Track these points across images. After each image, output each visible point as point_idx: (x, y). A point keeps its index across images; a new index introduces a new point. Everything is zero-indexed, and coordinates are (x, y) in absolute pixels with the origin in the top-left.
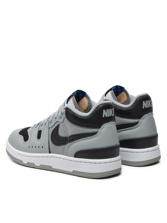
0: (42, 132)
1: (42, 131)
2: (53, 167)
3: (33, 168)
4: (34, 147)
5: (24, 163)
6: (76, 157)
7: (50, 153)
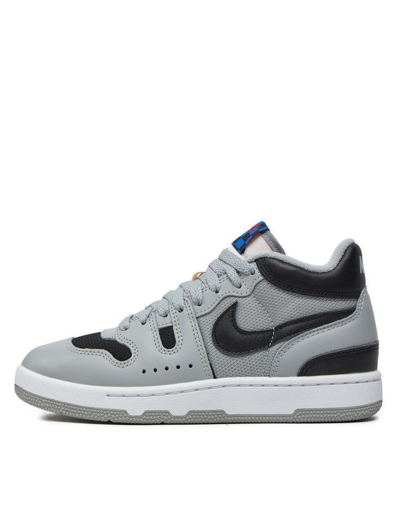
0: (175, 332)
1: (174, 328)
2: (229, 412)
3: (162, 423)
4: (161, 370)
5: (131, 414)
6: (304, 375)
7: (215, 377)
